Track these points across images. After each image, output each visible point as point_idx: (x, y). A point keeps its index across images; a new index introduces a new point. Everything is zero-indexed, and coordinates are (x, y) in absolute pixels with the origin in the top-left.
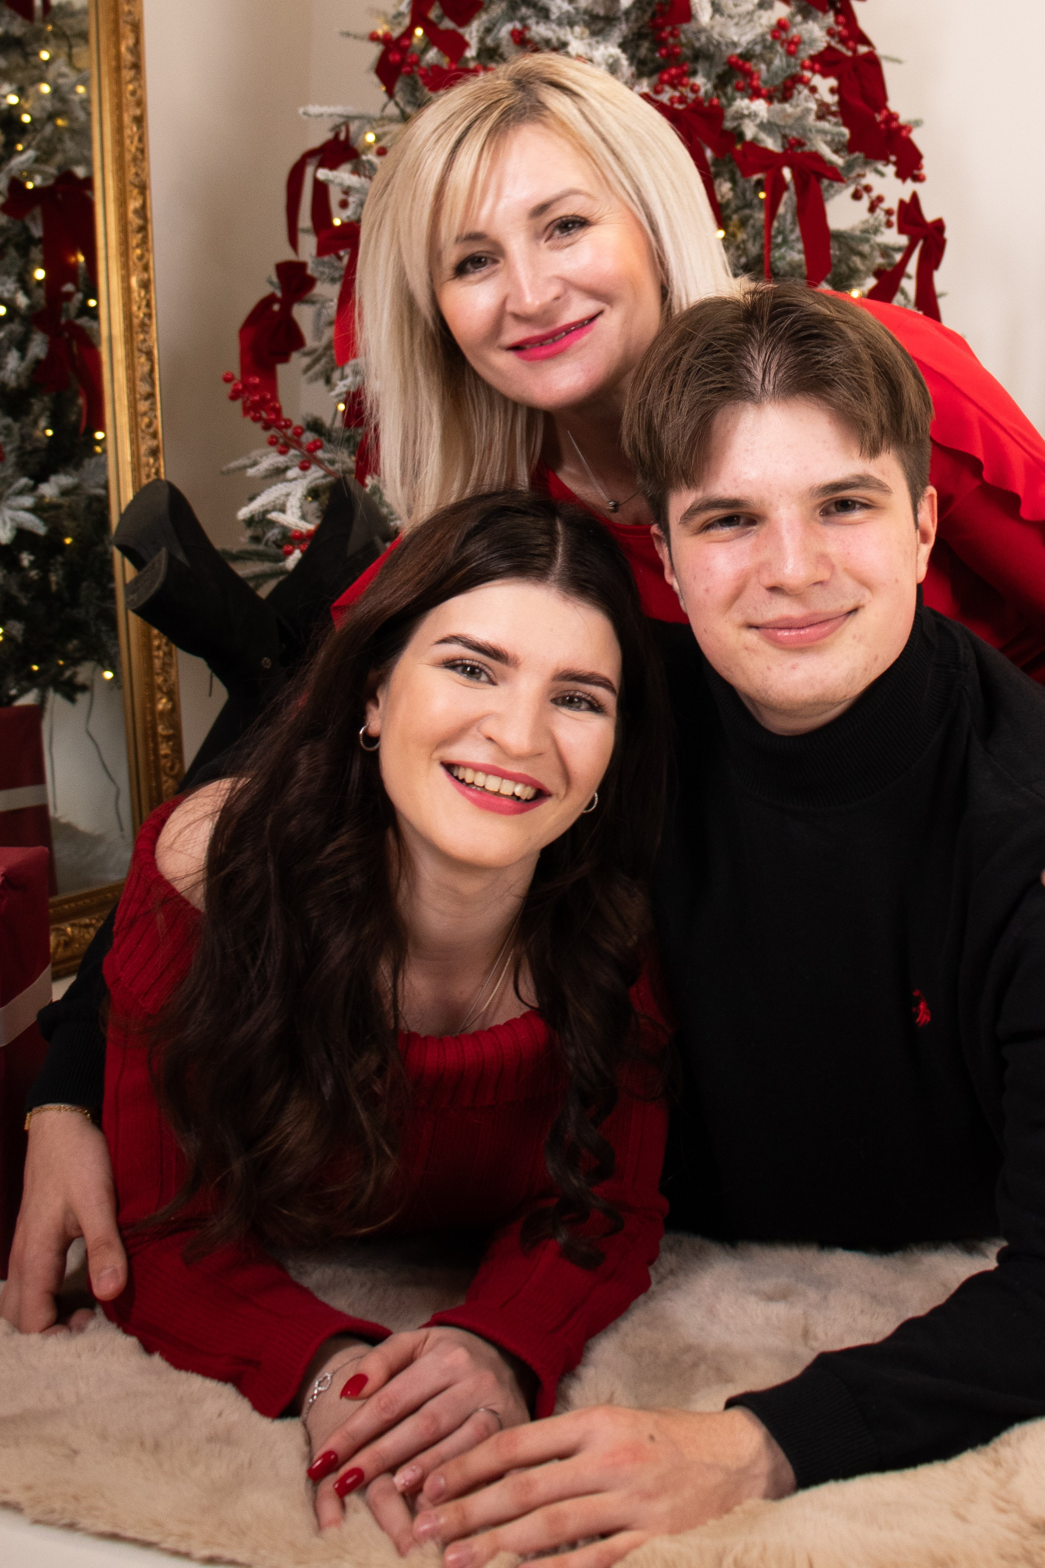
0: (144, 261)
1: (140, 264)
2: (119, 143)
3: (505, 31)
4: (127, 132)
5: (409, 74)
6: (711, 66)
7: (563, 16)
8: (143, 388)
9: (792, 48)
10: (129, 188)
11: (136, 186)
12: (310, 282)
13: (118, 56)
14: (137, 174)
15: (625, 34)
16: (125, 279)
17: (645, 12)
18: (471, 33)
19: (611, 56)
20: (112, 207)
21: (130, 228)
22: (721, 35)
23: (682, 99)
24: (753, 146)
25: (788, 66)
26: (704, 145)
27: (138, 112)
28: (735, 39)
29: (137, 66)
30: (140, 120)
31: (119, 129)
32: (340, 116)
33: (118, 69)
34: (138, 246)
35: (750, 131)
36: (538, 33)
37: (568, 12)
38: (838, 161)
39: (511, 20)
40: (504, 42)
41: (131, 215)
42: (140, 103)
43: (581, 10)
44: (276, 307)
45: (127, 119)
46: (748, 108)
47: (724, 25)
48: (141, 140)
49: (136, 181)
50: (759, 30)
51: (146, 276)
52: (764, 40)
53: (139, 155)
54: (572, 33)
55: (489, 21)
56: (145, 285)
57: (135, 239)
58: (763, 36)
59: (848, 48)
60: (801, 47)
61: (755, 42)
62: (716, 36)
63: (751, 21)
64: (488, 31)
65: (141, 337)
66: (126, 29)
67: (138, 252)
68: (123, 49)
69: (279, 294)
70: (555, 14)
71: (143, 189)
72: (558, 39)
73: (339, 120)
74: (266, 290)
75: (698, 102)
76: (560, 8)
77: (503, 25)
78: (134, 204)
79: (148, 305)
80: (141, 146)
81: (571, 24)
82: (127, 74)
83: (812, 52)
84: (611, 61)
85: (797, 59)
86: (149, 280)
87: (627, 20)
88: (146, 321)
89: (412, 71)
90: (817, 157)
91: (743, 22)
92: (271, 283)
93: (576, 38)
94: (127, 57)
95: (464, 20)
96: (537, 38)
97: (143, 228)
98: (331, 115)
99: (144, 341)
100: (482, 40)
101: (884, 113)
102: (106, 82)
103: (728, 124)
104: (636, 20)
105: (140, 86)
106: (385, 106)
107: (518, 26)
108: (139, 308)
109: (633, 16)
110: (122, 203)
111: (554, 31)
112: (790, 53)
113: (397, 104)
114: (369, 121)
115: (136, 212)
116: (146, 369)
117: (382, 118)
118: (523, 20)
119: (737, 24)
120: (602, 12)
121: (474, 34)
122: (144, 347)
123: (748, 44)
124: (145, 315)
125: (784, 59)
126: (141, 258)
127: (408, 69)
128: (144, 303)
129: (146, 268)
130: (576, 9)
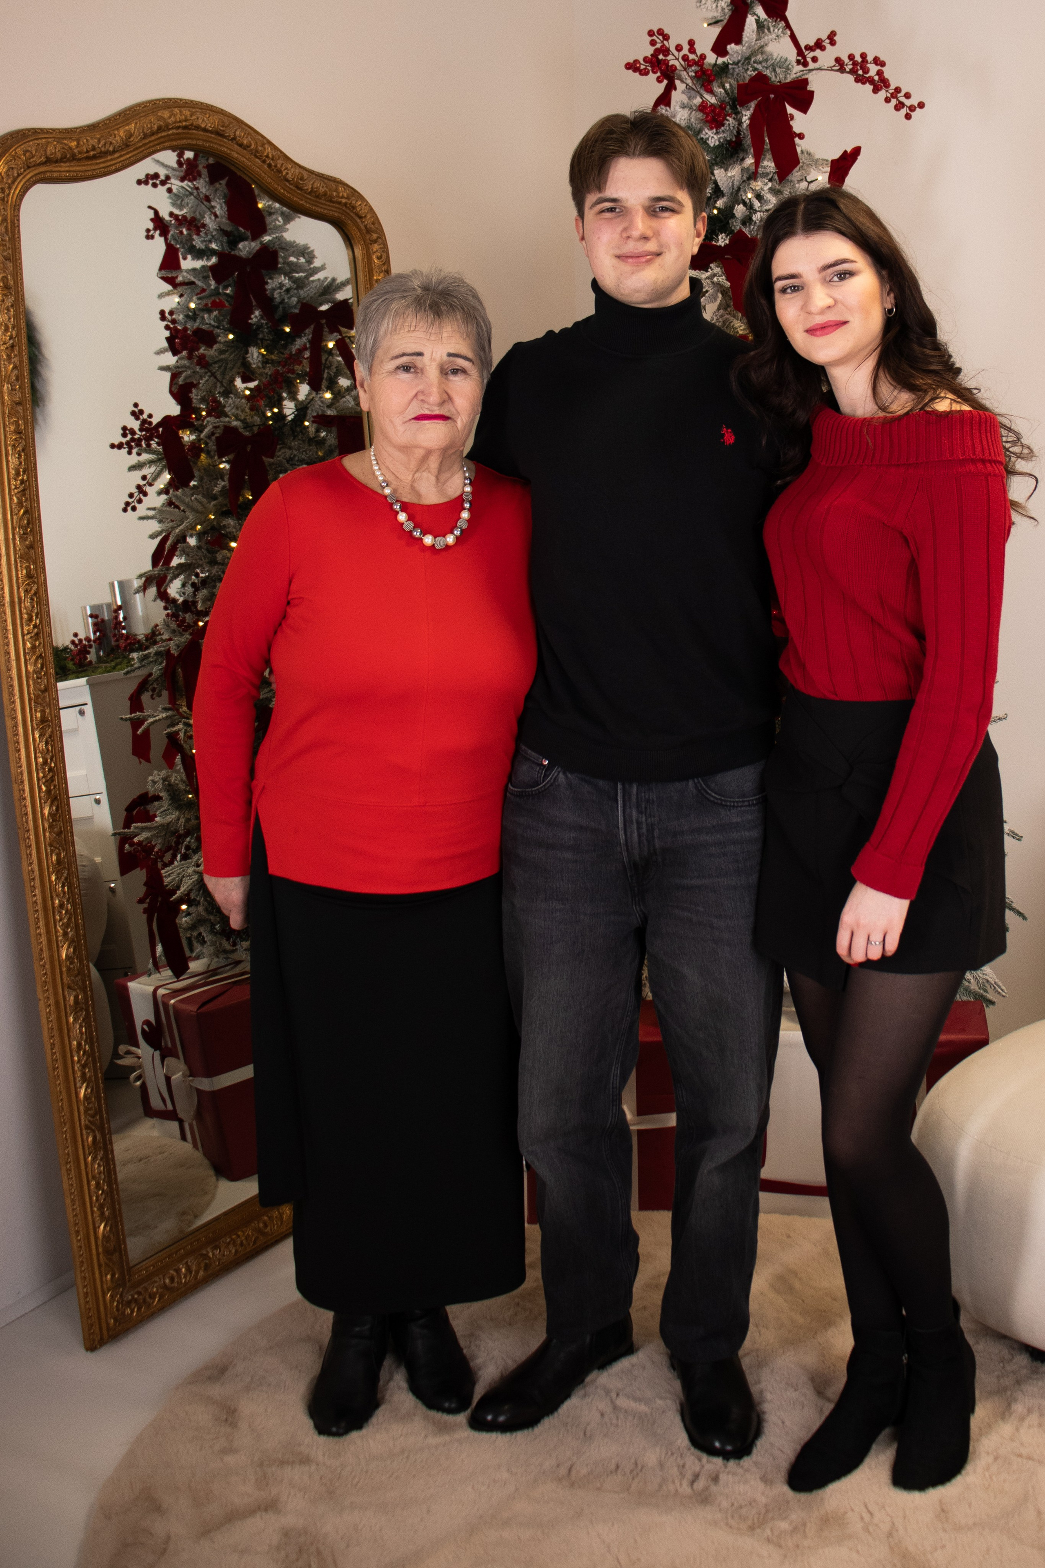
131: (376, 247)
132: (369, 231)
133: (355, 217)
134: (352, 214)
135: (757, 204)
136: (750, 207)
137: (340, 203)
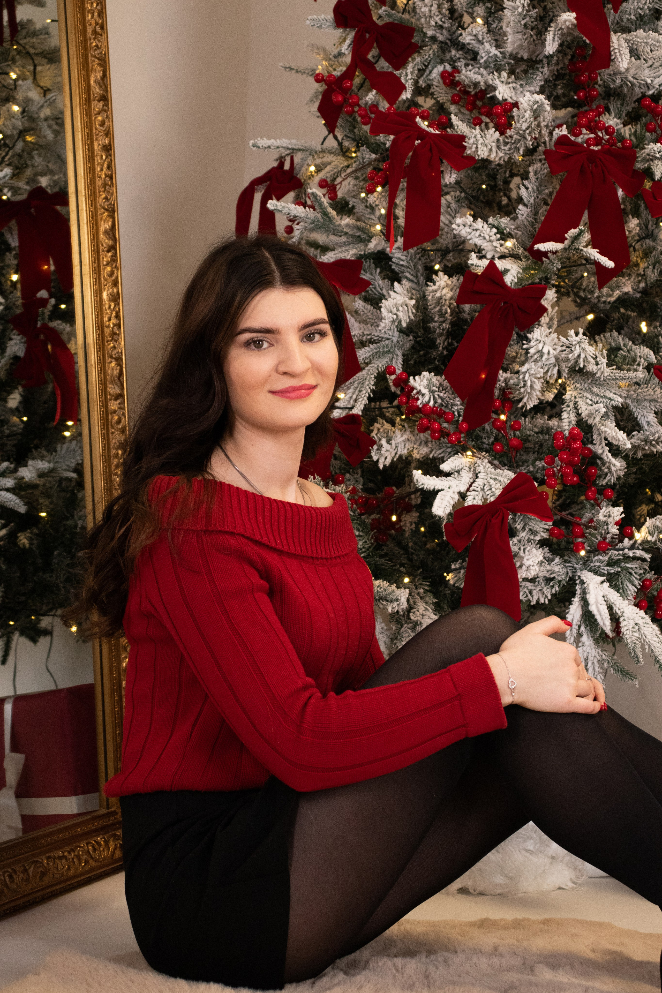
0: (114, 277)
1: (110, 280)
2: (91, 170)
3: (436, 72)
4: (97, 160)
5: (351, 113)
6: (622, 105)
7: (490, 60)
10: (100, 211)
11: (106, 210)
13: (88, 89)
14: (106, 198)
16: (98, 293)
17: (565, 54)
18: (407, 75)
19: (536, 102)
20: (85, 229)
21: (101, 248)
22: (635, 77)
23: (598, 141)
26: (614, 184)
27: (107, 141)
28: (649, 81)
29: (105, 99)
30: (108, 149)
31: (90, 158)
32: (286, 148)
33: (88, 101)
34: (107, 264)
36: (467, 77)
37: (495, 57)
39: (442, 62)
40: (436, 84)
41: (101, 235)
42: (108, 133)
43: (508, 55)
45: (97, 147)
48: (109, 167)
49: (106, 205)
51: (115, 290)
53: (108, 181)
54: (499, 77)
55: (423, 62)
56: (115, 298)
57: (106, 258)
62: (631, 79)
65: (111, 344)
66: (94, 63)
67: (109, 269)
68: (92, 82)
70: (483, 58)
71: (112, 212)
72: (487, 84)
73: (284, 152)
76: (488, 52)
77: (434, 67)
78: (104, 226)
79: (117, 316)
80: (110, 172)
81: (498, 69)
82: (97, 106)
86: (118, 294)
87: (549, 63)
88: (116, 331)
89: (353, 111)
93: (503, 82)
94: (96, 90)
95: (400, 64)
96: (464, 80)
97: (112, 248)
98: (277, 147)
99: (114, 347)
100: (416, 82)
102: (77, 114)
103: (640, 166)
104: (558, 63)
105: (107, 117)
106: (325, 139)
107: (448, 68)
108: (109, 319)
109: (556, 61)
110: (94, 225)
111: (482, 75)
113: (336, 138)
114: (312, 153)
115: (106, 232)
117: (322, 151)
118: (452, 62)
119: (651, 68)
120: (525, 56)
121: (409, 76)
122: (113, 353)
124: (114, 325)
126: (111, 274)
127: (349, 109)
128: (113, 314)
129: (115, 284)
130: (503, 54)
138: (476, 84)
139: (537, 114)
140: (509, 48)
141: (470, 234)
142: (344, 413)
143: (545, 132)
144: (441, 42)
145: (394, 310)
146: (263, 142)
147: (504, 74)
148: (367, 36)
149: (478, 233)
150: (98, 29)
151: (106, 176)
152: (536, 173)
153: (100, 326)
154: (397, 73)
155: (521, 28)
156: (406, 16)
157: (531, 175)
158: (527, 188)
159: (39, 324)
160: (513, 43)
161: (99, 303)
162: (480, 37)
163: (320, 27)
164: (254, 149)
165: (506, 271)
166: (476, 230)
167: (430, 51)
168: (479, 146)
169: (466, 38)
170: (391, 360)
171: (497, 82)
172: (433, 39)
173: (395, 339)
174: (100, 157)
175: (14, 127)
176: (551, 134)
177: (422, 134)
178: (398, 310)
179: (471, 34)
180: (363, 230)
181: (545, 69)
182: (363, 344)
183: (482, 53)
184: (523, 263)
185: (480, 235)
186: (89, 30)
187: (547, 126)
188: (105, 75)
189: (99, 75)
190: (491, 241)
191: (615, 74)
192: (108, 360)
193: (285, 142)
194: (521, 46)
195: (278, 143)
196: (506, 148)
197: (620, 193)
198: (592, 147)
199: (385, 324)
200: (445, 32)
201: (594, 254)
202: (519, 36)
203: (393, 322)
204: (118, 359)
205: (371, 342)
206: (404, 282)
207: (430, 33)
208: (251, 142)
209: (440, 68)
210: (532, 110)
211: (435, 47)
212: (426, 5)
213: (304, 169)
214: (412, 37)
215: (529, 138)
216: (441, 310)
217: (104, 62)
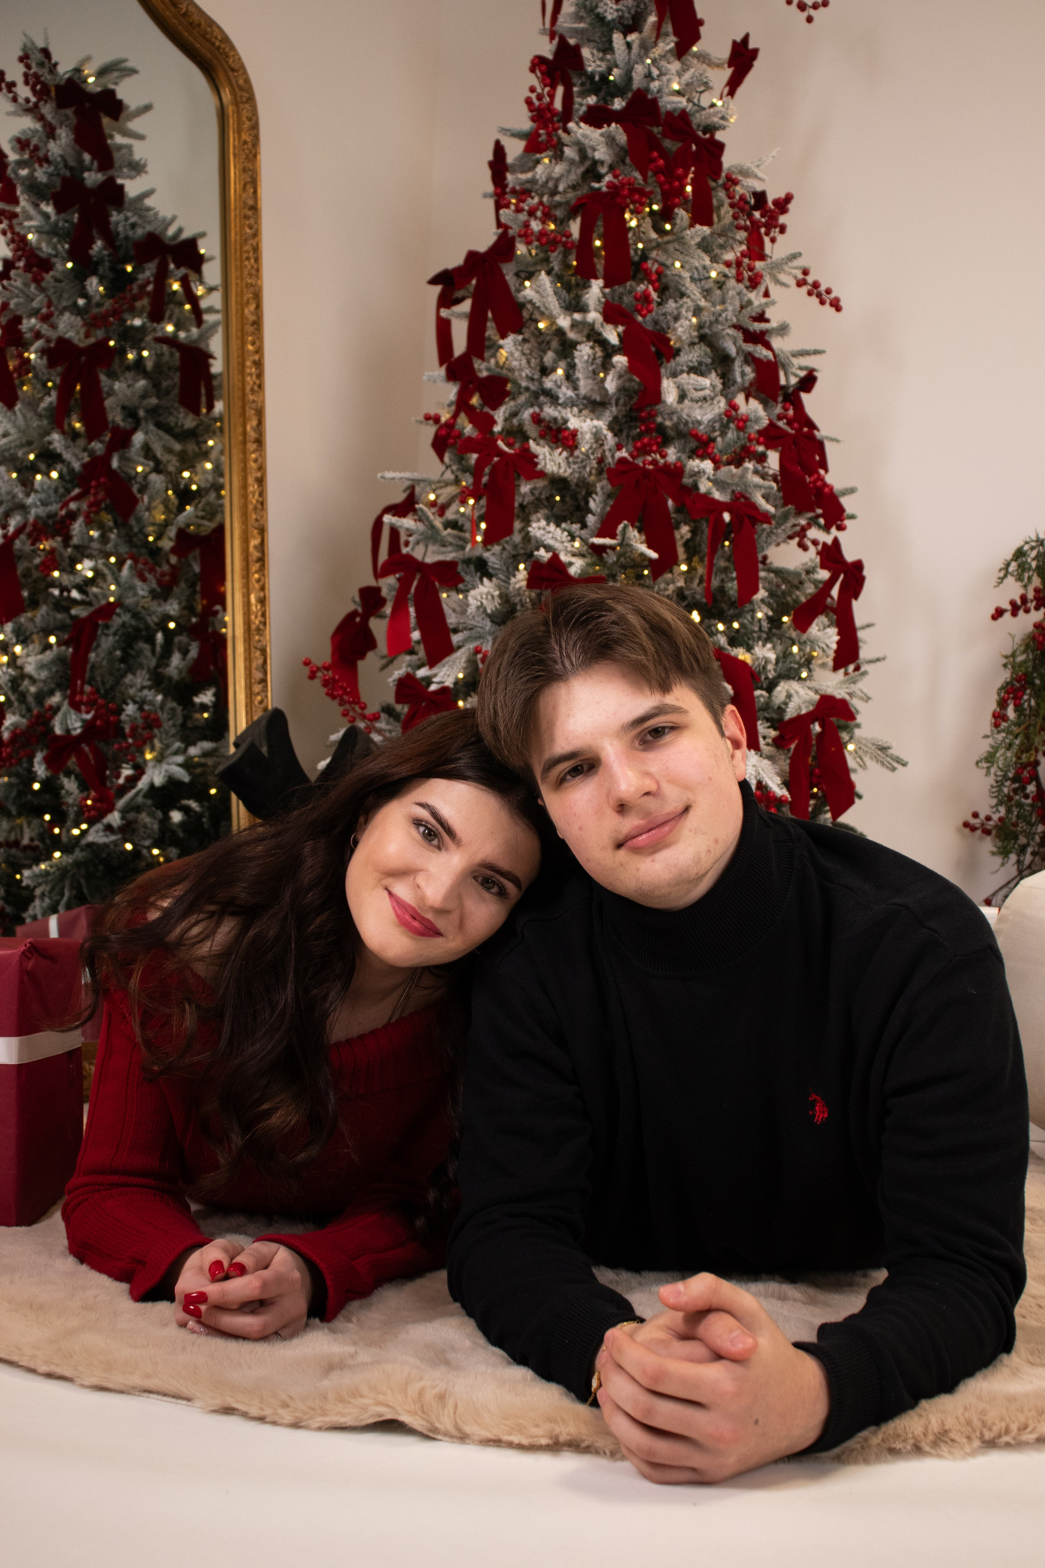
0: (261, 583)
1: (257, 586)
2: (244, 497)
3: (527, 414)
4: (251, 489)
5: (455, 443)
7: (566, 400)
8: (258, 675)
9: (741, 424)
10: (251, 529)
11: (256, 528)
12: (383, 602)
13: (245, 433)
14: (257, 520)
15: (615, 414)
16: (247, 597)
18: (499, 414)
19: (595, 427)
20: (237, 543)
21: (250, 559)
22: (688, 416)
23: (654, 463)
24: (707, 498)
25: (739, 438)
26: (666, 496)
27: (259, 475)
28: (699, 418)
29: (260, 441)
30: (261, 481)
31: (245, 487)
32: (408, 479)
33: (244, 442)
34: (256, 572)
35: (704, 486)
36: (548, 414)
37: (571, 397)
38: (771, 509)
39: (532, 406)
40: (527, 422)
41: (251, 549)
42: (262, 468)
43: (581, 396)
44: (358, 620)
45: (251, 480)
46: (698, 467)
47: (691, 408)
48: (261, 495)
49: (256, 525)
50: (717, 411)
51: (262, 594)
52: (721, 419)
53: (259, 507)
54: (571, 412)
55: (516, 406)
56: (262, 601)
57: (255, 567)
58: (720, 415)
59: (792, 429)
60: (748, 423)
61: (713, 421)
62: (685, 416)
63: (712, 404)
64: (514, 414)
65: (257, 638)
66: (251, 413)
67: (256, 576)
68: (248, 428)
69: (360, 610)
70: (562, 399)
71: (262, 531)
72: (562, 418)
73: (408, 483)
74: (351, 607)
75: (667, 465)
76: (565, 394)
77: (526, 409)
78: (254, 542)
79: (264, 615)
80: (260, 499)
81: (572, 406)
82: (251, 446)
83: (757, 428)
84: (594, 430)
85: (744, 433)
86: (265, 597)
87: (617, 405)
88: (262, 627)
90: (754, 506)
91: (705, 405)
92: (354, 602)
93: (574, 416)
94: (252, 435)
95: (495, 406)
96: (547, 418)
98: (401, 478)
99: (259, 641)
100: (508, 420)
101: (816, 476)
102: (235, 451)
103: (687, 481)
104: (625, 405)
105: (261, 455)
106: (443, 474)
107: (537, 410)
108: (256, 617)
109: (622, 402)
110: (245, 541)
111: (560, 412)
112: (740, 429)
113: (453, 472)
114: (431, 484)
115: (255, 547)
116: (260, 661)
117: (439, 482)
118: (540, 405)
119: (701, 407)
120: (598, 399)
121: (501, 414)
122: (259, 645)
123: (709, 422)
124: (260, 622)
125: (735, 433)
126: (258, 581)
127: (452, 441)
128: (260, 614)
129: (263, 588)
130: (577, 395)
131: (247, 106)
132: (241, 88)
133: (227, 68)
134: (225, 65)
135: (655, 72)
136: (649, 76)
137: (213, 44)
138: (555, 420)
139: (598, 437)
140: (583, 391)
141: (544, 535)
142: (439, 686)
143: (607, 454)
144: (534, 392)
145: (479, 598)
146: (389, 475)
147: (575, 409)
148: (471, 386)
149: (550, 535)
150: (256, 388)
151: (257, 501)
152: (602, 488)
153: (248, 623)
154: (492, 412)
155: (591, 375)
156: (504, 371)
157: (598, 489)
158: (594, 500)
159: (210, 630)
160: (585, 387)
161: (247, 604)
162: (559, 383)
163: (435, 381)
164: (382, 480)
165: (571, 564)
166: (549, 532)
167: (522, 399)
168: (548, 461)
169: (548, 383)
170: (482, 644)
171: (569, 415)
172: (527, 389)
173: (487, 628)
174: (253, 487)
175: (207, 481)
176: (613, 456)
177: (501, 453)
178: (482, 598)
179: (551, 381)
180: (460, 538)
181: (614, 409)
182: (456, 631)
183: (561, 396)
184: (588, 560)
185: (553, 537)
186: (248, 388)
187: (610, 450)
188: (260, 423)
189: (254, 423)
190: (562, 542)
191: (672, 413)
192: (253, 650)
193: (408, 475)
194: (592, 390)
195: (402, 475)
196: (576, 467)
197: (670, 503)
198: (647, 466)
199: (471, 610)
200: (536, 383)
201: (643, 548)
202: (590, 381)
203: (478, 608)
204: (263, 651)
205: (465, 629)
206: (494, 579)
207: (524, 384)
208: (379, 475)
209: (531, 411)
210: (592, 433)
211: (527, 395)
212: (516, 360)
213: (424, 495)
214: (506, 385)
215: (592, 457)
216: (521, 600)
217: (260, 413)
